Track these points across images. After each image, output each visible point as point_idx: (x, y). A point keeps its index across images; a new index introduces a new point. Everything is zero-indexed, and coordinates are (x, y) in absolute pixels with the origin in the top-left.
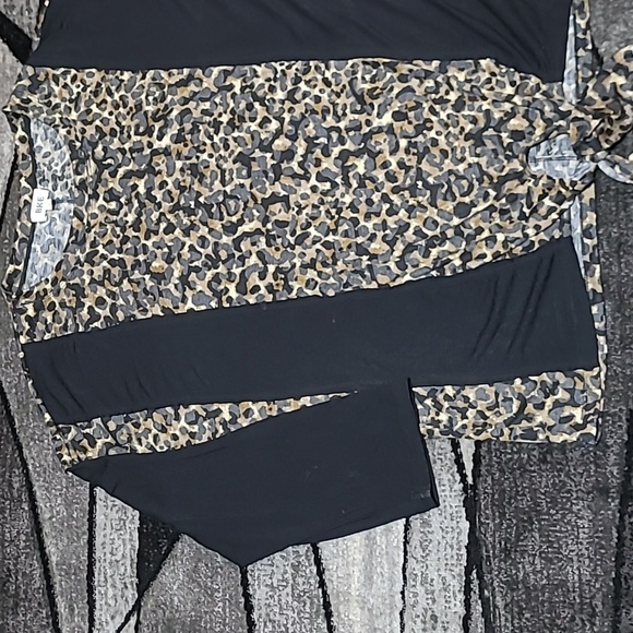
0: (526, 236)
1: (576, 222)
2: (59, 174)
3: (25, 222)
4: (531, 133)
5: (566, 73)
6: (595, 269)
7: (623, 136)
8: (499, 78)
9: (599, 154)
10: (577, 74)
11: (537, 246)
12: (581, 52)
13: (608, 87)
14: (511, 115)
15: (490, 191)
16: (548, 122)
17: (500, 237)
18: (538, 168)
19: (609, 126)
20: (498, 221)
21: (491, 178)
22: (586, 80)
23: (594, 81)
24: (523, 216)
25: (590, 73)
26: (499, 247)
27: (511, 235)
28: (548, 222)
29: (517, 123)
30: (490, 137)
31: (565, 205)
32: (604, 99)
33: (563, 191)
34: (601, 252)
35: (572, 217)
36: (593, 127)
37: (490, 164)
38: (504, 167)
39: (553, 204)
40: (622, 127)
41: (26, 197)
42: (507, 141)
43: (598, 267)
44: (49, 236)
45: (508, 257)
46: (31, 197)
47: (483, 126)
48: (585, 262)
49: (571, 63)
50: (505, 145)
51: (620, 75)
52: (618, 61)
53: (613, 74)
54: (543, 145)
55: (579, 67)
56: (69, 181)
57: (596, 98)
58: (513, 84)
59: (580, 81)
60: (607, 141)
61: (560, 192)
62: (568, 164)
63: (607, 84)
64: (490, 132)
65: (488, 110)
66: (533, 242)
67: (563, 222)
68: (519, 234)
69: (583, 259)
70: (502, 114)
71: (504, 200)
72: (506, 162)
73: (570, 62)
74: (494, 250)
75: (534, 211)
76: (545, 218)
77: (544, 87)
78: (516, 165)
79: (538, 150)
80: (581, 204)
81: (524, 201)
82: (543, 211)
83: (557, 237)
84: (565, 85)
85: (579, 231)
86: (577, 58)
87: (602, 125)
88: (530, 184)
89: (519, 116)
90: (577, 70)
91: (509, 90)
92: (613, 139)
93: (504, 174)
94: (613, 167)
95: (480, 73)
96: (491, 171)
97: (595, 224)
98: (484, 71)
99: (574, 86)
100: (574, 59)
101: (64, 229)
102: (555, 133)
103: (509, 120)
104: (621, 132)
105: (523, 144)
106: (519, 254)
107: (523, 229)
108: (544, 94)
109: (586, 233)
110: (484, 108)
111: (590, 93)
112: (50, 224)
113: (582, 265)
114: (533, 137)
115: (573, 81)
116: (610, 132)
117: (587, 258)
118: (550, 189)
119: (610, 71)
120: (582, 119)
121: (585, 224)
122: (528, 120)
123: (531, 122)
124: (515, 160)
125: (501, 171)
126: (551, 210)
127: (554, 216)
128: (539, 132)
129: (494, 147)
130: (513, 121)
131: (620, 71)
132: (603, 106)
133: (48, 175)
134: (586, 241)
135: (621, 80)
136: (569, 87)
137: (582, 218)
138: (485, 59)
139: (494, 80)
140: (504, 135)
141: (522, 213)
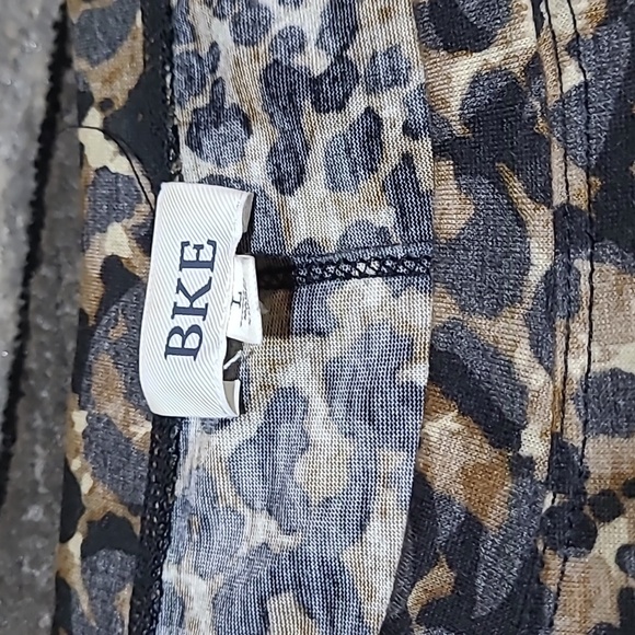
2: (316, 61)
3: (115, 409)
41: (116, 240)
44: (261, 528)
46: (144, 240)
56: (391, 110)
101: (367, 482)
112: (266, 438)
133: (241, 76)
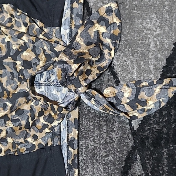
0: (27, 142)
1: (64, 134)
4: (36, 64)
5: (63, 20)
6: (74, 172)
7: (99, 76)
8: (16, 19)
9: (79, 89)
10: (71, 22)
11: (37, 148)
12: (75, 5)
13: (93, 34)
14: (24, 48)
15: (7, 103)
16: (48, 57)
17: (10, 140)
18: (41, 90)
19: (89, 67)
20: (12, 126)
21: (9, 93)
22: (77, 27)
23: (82, 28)
24: (28, 126)
25: (81, 22)
26: (9, 146)
27: (17, 140)
28: (43, 134)
29: (27, 55)
30: (8, 64)
31: (55, 123)
32: (89, 44)
33: (53, 114)
34: (81, 158)
35: (62, 130)
36: (75, 70)
37: (8, 83)
38: (18, 86)
39: (45, 123)
40: (99, 68)
42: (19, 67)
43: (77, 171)
45: (16, 154)
47: (4, 54)
48: (68, 165)
49: (67, 13)
50: (18, 70)
51: (102, 25)
52: (101, 14)
53: (97, 25)
54: (45, 73)
55: (73, 16)
57: (82, 43)
58: (25, 25)
59: (73, 27)
60: (85, 80)
61: (50, 115)
62: (61, 90)
63: (92, 32)
64: (9, 60)
65: (8, 42)
66: (34, 146)
67: (54, 135)
68: (22, 140)
69: (67, 162)
70: (18, 47)
71: (14, 113)
72: (19, 83)
73: (67, 11)
74: (7, 148)
75: (34, 124)
76: (41, 131)
77: (46, 30)
78: (25, 87)
79: (42, 76)
80: (68, 121)
81: (29, 114)
82: (39, 125)
83: (49, 145)
84: (62, 29)
85: (66, 141)
86: (72, 9)
87: (82, 68)
88: (32, 104)
89: (29, 49)
90: (72, 18)
91: (23, 29)
92: (90, 78)
93: (16, 92)
94: (89, 100)
95: (5, 14)
96: (9, 88)
97: (77, 138)
98: (7, 13)
99: (68, 31)
100: (70, 9)
102: (52, 66)
103: (22, 51)
104: (98, 72)
105: (31, 72)
106: (24, 153)
107: (25, 137)
108: (46, 35)
109: (70, 143)
110: (6, 41)
111: (78, 39)
113: (66, 167)
114: (38, 67)
115: (68, 27)
116: (89, 72)
117: (70, 162)
118: (45, 110)
119: (95, 22)
120: (66, 62)
121: (70, 136)
122: (35, 53)
123: (37, 56)
124: (25, 83)
125: (15, 90)
126: (45, 127)
127: (47, 130)
128: (42, 64)
129: (11, 71)
130: (25, 53)
131: (102, 22)
132: (86, 51)
134: (70, 149)
135: (102, 29)
136: (65, 31)
137: (68, 132)
138: (7, 4)
139: (13, 20)
140: (19, 63)
141: (28, 122)
